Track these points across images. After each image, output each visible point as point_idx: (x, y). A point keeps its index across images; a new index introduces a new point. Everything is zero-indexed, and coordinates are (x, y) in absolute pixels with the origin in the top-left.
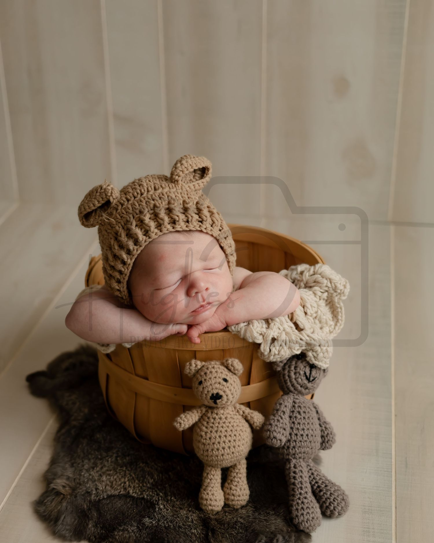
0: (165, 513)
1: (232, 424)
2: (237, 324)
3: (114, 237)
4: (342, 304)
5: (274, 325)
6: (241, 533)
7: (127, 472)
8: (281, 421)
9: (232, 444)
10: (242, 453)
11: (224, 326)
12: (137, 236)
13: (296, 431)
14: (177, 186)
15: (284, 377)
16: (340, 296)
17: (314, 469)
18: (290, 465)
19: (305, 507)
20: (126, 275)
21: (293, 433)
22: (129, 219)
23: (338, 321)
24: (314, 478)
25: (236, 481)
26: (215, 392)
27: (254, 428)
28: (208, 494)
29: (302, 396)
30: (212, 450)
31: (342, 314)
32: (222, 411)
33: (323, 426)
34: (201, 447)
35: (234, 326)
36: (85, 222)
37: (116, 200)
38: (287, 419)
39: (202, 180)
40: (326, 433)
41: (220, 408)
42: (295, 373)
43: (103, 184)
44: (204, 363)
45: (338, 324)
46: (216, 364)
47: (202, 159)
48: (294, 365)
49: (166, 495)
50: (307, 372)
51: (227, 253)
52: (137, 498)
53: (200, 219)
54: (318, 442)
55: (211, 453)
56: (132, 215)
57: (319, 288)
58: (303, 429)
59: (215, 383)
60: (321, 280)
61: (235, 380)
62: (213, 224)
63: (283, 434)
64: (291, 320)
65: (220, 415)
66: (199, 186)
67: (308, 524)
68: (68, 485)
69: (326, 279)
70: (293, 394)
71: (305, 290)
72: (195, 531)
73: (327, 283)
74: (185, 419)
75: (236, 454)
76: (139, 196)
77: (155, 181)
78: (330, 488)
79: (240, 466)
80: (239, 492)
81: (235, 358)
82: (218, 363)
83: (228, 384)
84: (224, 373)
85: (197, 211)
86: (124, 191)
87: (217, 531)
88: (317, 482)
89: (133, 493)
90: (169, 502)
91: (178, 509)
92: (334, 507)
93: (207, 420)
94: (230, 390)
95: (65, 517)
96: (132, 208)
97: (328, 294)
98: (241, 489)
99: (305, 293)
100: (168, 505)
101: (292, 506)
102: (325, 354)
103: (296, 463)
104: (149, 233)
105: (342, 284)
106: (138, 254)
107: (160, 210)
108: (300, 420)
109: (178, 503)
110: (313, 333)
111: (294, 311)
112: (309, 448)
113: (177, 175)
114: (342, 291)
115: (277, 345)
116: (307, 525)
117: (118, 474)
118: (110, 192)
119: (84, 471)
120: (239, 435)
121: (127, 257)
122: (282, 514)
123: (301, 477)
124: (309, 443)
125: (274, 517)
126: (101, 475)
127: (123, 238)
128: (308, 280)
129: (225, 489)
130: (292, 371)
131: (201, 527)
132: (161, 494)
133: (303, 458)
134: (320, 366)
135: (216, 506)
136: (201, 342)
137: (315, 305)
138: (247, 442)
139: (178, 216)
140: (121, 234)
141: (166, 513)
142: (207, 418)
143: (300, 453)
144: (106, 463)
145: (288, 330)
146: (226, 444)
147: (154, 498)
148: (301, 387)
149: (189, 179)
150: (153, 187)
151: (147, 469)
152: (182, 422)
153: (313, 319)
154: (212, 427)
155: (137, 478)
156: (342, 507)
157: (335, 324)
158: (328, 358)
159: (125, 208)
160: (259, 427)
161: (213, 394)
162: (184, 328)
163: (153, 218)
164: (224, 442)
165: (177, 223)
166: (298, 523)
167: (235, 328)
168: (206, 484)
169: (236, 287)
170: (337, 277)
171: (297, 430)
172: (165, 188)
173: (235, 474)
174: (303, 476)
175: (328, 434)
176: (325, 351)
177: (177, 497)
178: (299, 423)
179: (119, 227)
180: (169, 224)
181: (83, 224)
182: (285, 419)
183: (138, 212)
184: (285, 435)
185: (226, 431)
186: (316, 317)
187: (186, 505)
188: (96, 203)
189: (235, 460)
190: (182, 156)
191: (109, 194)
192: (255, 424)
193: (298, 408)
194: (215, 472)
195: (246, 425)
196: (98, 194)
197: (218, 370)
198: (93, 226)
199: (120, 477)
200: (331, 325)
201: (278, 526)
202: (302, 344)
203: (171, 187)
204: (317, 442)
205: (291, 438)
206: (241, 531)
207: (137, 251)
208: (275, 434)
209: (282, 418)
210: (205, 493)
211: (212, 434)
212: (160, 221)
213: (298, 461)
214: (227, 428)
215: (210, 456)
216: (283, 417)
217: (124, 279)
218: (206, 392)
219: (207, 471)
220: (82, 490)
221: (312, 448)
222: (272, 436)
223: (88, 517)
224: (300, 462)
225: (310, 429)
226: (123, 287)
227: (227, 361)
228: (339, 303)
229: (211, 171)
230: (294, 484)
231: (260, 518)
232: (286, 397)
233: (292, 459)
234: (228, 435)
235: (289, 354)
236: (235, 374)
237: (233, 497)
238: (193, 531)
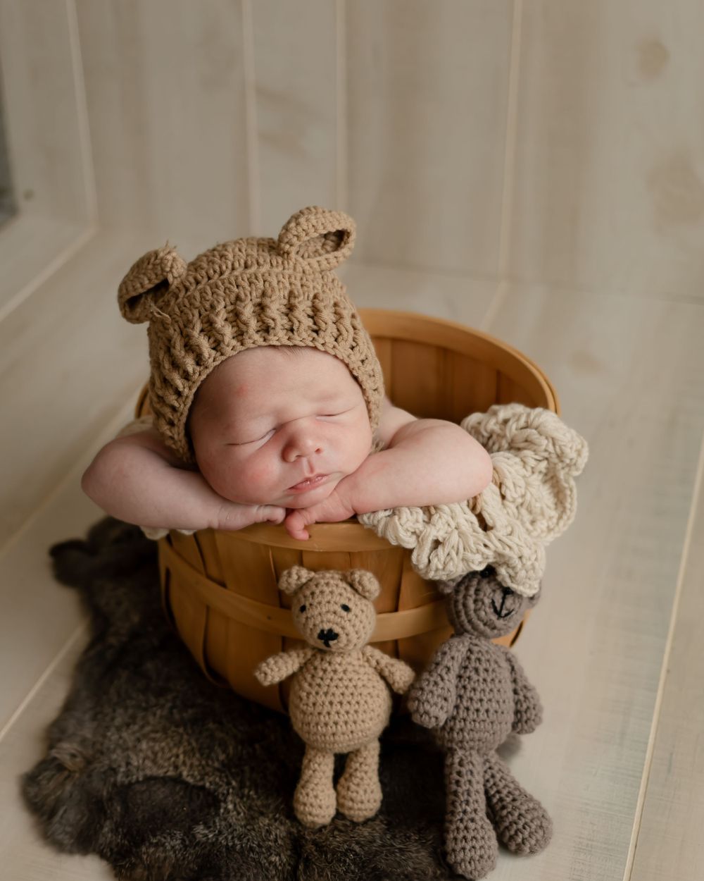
0: (234, 818)
1: (354, 683)
2: (374, 512)
3: (166, 346)
4: (572, 483)
5: (440, 517)
6: (353, 872)
7: (185, 737)
8: (441, 684)
9: (351, 717)
10: (368, 732)
11: (350, 514)
12: (200, 349)
13: (467, 701)
14: (286, 262)
15: (456, 606)
16: (570, 470)
17: (496, 768)
18: (453, 758)
19: (469, 837)
20: (182, 414)
21: (461, 706)
22: (191, 317)
23: (564, 511)
24: (494, 784)
25: (357, 777)
26: (326, 627)
27: (395, 690)
28: (307, 795)
29: (485, 641)
30: (317, 724)
31: (572, 499)
32: (338, 660)
33: (521, 694)
34: (300, 716)
35: (368, 515)
36: (128, 313)
37: (179, 280)
38: (453, 681)
39: (336, 253)
40: (525, 706)
41: (336, 654)
42: (475, 601)
43: (160, 250)
44: (313, 574)
45: (565, 517)
46: (332, 578)
47: (338, 216)
48: (475, 587)
49: (242, 786)
50: (496, 601)
51: (364, 387)
52: (194, 786)
53: (315, 327)
54: (506, 723)
55: (315, 730)
56: (197, 310)
57: (533, 453)
58: (481, 700)
59: (328, 612)
60: (537, 438)
61: (365, 609)
62: (338, 336)
63: (442, 708)
64: (473, 509)
65: (334, 665)
66: (329, 263)
67: (471, 865)
68: (81, 753)
69: (547, 438)
70: (470, 636)
71: (507, 454)
72: (277, 858)
73: (547, 445)
74: (274, 667)
75: (358, 734)
76: (216, 276)
77: (249, 251)
78: (521, 804)
79: (367, 753)
80: (361, 796)
81: (367, 569)
82: (337, 576)
83: (351, 615)
84: (345, 594)
85: (313, 311)
86: (194, 266)
87: (313, 863)
88: (498, 792)
89: (188, 776)
90: (245, 799)
91: (256, 815)
92: (523, 839)
93: (313, 671)
94: (354, 626)
95: (65, 811)
96: (201, 298)
97: (548, 463)
98: (365, 791)
99: (506, 460)
100: (241, 805)
101: (447, 831)
102: (529, 573)
103: (464, 758)
104: (222, 345)
105: (574, 448)
106: (202, 381)
107: (244, 307)
108: (477, 684)
109: (259, 803)
110: (510, 535)
111: (480, 494)
112: (488, 732)
113: (287, 243)
114: (574, 461)
115: (442, 553)
116: (469, 868)
117: (169, 740)
118: (169, 264)
119: (113, 729)
120: (366, 702)
121: (183, 385)
122: (430, 842)
123: (470, 782)
124: (490, 724)
125: (416, 846)
126: (139, 740)
127: (179, 351)
128: (515, 435)
129: (339, 788)
130: (470, 596)
131: (289, 853)
132: (234, 783)
133: (477, 748)
134: (521, 591)
135: (320, 817)
136: (310, 537)
137: (521, 483)
138: (378, 715)
139: (273, 320)
140: (175, 343)
141: (236, 819)
142: (312, 668)
143: (472, 740)
144: (151, 719)
145: (466, 527)
146: (341, 716)
147: (221, 790)
148: (485, 624)
149: (314, 249)
150: (242, 262)
151: (219, 735)
152: (269, 671)
153: (517, 508)
154: (319, 685)
155: (200, 750)
156: (537, 841)
157: (559, 515)
158: (535, 580)
159: (189, 296)
160: (403, 691)
161: (322, 631)
162: (279, 514)
163: (231, 319)
164: (338, 713)
165: (271, 331)
166: (455, 862)
167: (369, 518)
168: (305, 777)
169: (382, 445)
170: (568, 435)
171: (469, 701)
172: (263, 265)
173: (358, 765)
174: (474, 781)
175: (528, 708)
176: (530, 567)
177: (260, 791)
178: (474, 690)
179: (175, 330)
180: (258, 332)
181: (125, 315)
182: (449, 681)
183: (207, 306)
184: (445, 709)
185: (343, 694)
186: (522, 504)
187: (272, 807)
188: (146, 281)
189: (355, 744)
190: (303, 207)
191: (168, 269)
192: (396, 685)
193: (475, 662)
194: (321, 759)
195: (382, 685)
196: (150, 267)
197: (334, 588)
198: (138, 320)
199: (172, 744)
200: (551, 518)
201: (420, 863)
202: (488, 555)
203: (274, 263)
204: (504, 723)
205: (458, 713)
206: (353, 867)
207: (200, 375)
208: (427, 707)
209: (442, 679)
210: (304, 792)
211: (318, 698)
212: (242, 326)
213: (468, 753)
214: (344, 689)
215: (312, 733)
216: (446, 677)
217: (179, 420)
218: (311, 626)
219: (309, 757)
220: (101, 765)
221: (494, 733)
222: (421, 710)
223: (105, 812)
224: (471, 755)
225: (493, 700)
226: (178, 433)
227: (352, 574)
228: (567, 481)
229: (353, 237)
230: (455, 793)
231: (392, 845)
232: (455, 641)
233: (458, 750)
234: (345, 702)
235: (463, 570)
236: (365, 597)
237: (350, 804)
238: (273, 859)
